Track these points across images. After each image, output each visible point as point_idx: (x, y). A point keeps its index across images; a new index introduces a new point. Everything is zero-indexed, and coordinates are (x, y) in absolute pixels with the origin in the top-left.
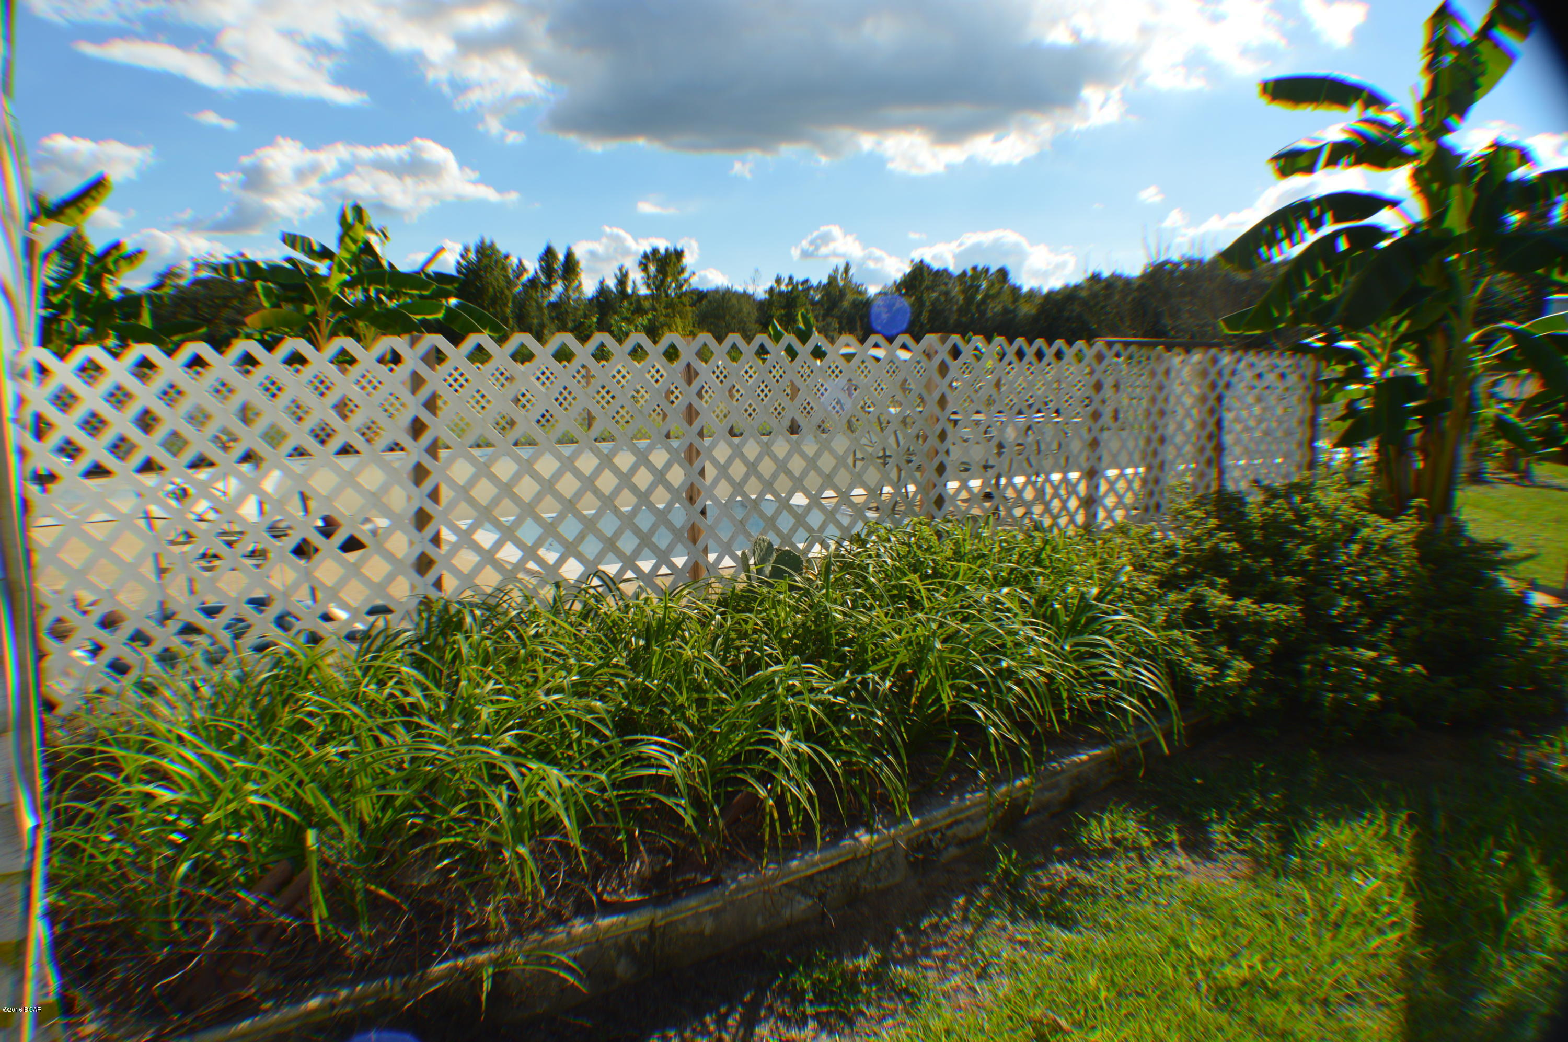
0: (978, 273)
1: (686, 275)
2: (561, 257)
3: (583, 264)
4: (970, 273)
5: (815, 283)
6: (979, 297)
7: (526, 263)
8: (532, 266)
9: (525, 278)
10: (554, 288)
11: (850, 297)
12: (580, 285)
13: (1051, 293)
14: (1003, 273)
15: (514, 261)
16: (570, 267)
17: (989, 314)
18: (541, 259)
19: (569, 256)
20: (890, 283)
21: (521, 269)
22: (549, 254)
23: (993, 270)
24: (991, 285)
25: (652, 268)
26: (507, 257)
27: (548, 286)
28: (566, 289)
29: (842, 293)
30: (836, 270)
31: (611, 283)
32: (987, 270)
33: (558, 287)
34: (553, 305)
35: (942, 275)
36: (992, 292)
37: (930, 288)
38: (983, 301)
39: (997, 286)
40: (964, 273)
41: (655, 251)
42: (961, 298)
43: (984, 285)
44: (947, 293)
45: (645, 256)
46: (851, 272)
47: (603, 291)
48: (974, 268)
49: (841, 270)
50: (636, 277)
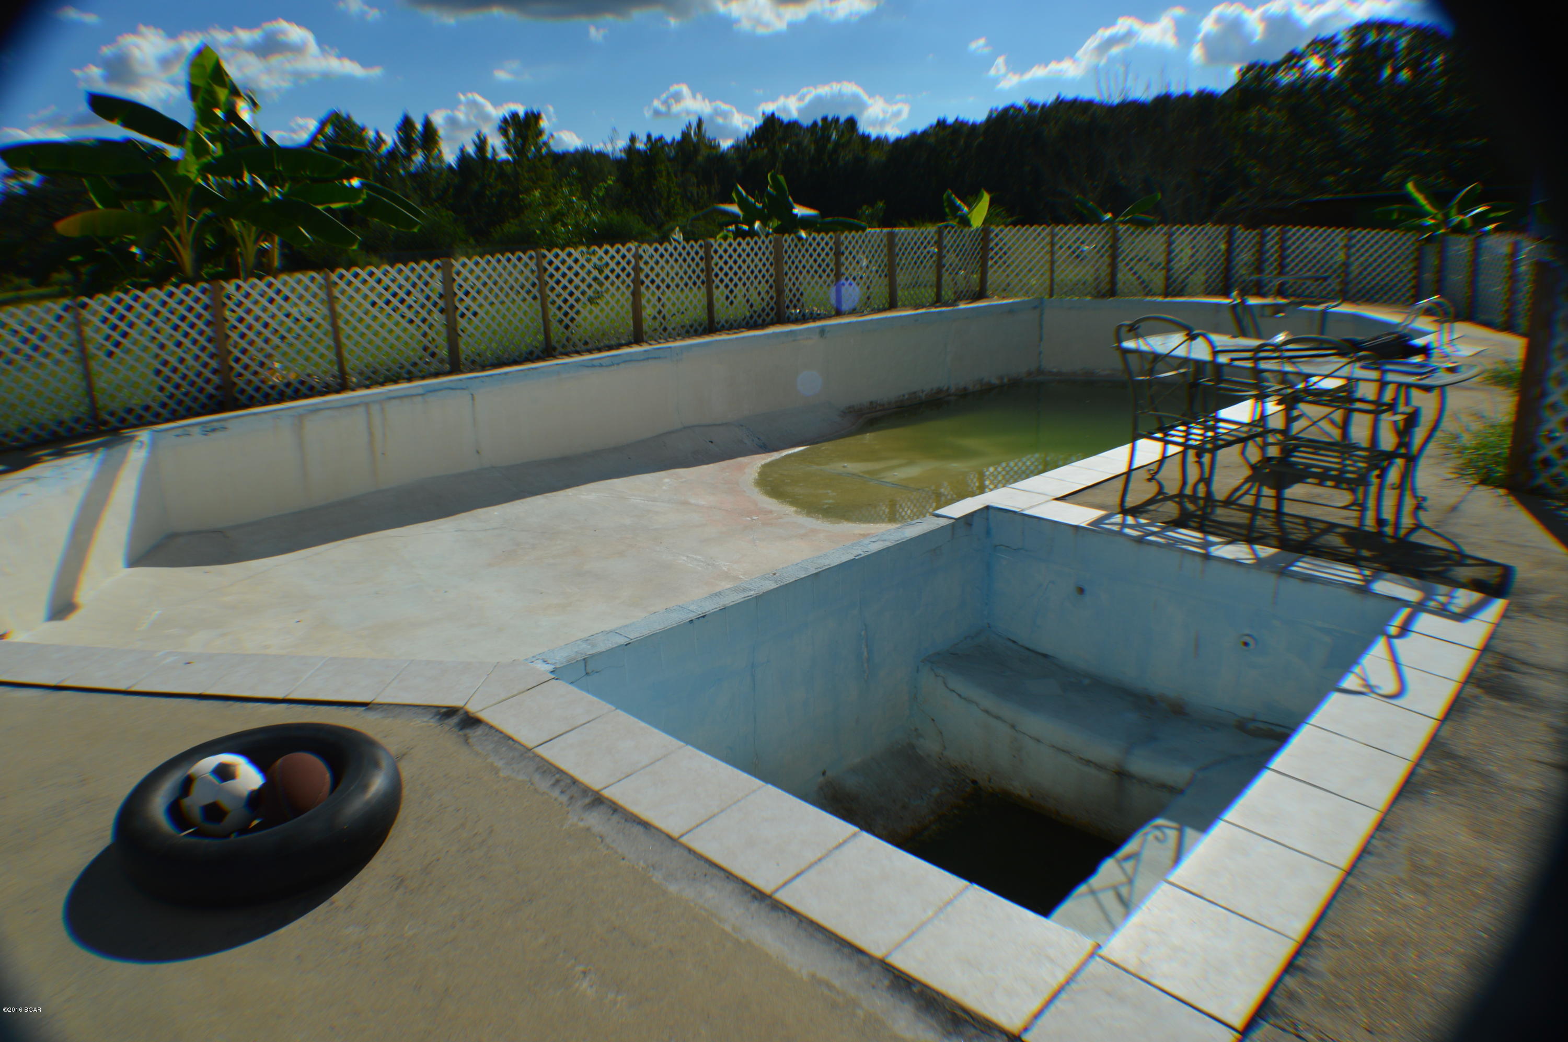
0: (828, 124)
1: (544, 138)
2: (419, 127)
3: (441, 132)
4: (820, 123)
5: (668, 139)
6: (830, 146)
7: (384, 136)
8: (390, 138)
9: (384, 149)
10: (414, 158)
11: (704, 152)
12: (440, 152)
13: (898, 141)
14: (851, 123)
15: (371, 134)
16: (430, 135)
17: (841, 163)
18: (399, 129)
19: (428, 124)
20: (742, 136)
21: (379, 141)
22: (406, 124)
23: (842, 120)
24: (841, 136)
25: (511, 132)
26: (363, 129)
27: (408, 157)
28: (427, 158)
29: (696, 148)
30: (689, 126)
31: (471, 150)
32: (836, 120)
33: (419, 157)
34: (414, 176)
35: (793, 126)
36: (843, 140)
37: (783, 140)
38: (835, 150)
39: (847, 136)
40: (815, 123)
41: (514, 115)
42: (813, 147)
43: (834, 136)
44: (799, 145)
45: (505, 120)
46: (704, 126)
47: (463, 158)
48: (825, 119)
49: (694, 125)
50: (496, 142)
